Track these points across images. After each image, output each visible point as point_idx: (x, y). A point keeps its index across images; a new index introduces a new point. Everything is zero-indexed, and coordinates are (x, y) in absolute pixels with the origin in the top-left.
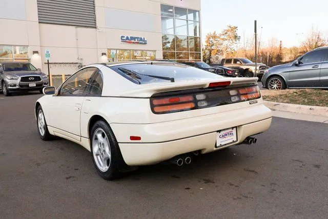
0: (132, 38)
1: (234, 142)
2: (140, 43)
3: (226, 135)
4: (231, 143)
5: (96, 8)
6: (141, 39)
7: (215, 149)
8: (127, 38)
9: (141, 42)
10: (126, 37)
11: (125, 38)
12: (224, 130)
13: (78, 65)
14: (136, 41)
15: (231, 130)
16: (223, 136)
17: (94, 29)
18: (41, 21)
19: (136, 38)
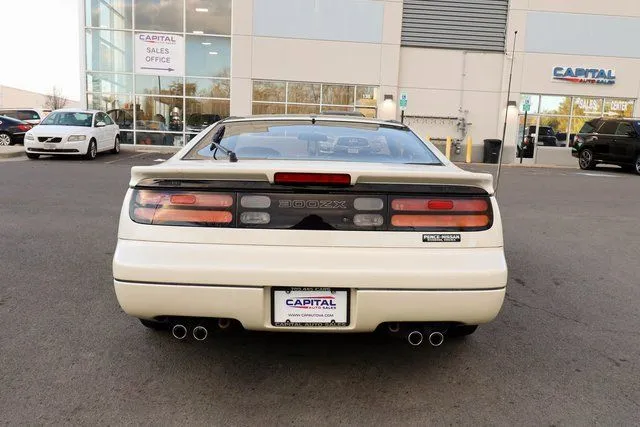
0: (580, 72)
1: (334, 323)
2: (598, 82)
3: (307, 302)
4: (324, 324)
5: (510, 13)
6: (602, 74)
7: (269, 326)
8: (569, 71)
9: (601, 79)
10: (565, 69)
11: (563, 72)
12: (302, 289)
13: (457, 122)
14: (590, 77)
15: (329, 294)
16: (298, 302)
17: (499, 55)
18: (404, 43)
19: (591, 71)
